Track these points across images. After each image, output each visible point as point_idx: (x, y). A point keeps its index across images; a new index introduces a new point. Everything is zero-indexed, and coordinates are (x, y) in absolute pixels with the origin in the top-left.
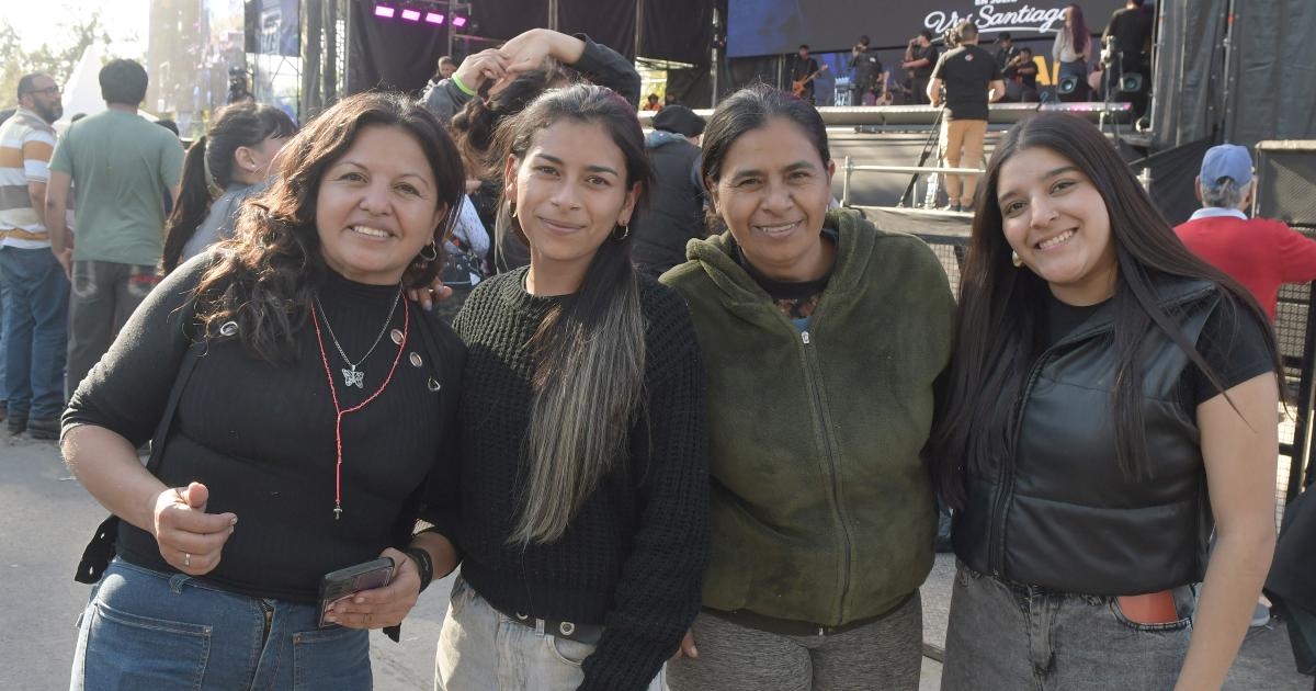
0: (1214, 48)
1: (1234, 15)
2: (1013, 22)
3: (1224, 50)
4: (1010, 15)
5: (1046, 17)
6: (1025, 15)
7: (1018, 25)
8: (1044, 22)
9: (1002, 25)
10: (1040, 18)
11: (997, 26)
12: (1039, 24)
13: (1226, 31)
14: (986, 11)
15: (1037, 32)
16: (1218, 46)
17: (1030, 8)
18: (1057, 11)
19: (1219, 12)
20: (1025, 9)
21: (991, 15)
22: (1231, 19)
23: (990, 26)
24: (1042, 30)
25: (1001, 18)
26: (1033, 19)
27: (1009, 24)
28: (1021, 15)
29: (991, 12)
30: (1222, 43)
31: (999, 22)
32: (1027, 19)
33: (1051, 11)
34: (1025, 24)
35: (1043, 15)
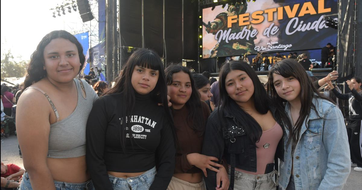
0: (351, 56)
1: (355, 49)
2: (277, 48)
3: (353, 56)
4: (276, 46)
5: (285, 47)
6: (280, 46)
7: (278, 49)
8: (285, 48)
9: (274, 49)
10: (284, 47)
11: (273, 49)
12: (284, 48)
13: (353, 52)
14: (270, 46)
15: (283, 50)
16: (352, 56)
17: (281, 45)
18: (288, 45)
19: (352, 49)
20: (280, 45)
21: (272, 47)
22: (354, 50)
23: (271, 49)
24: (285, 50)
25: (274, 47)
26: (282, 47)
27: (276, 49)
28: (279, 46)
29: (271, 46)
30: (352, 55)
31: (273, 48)
32: (280, 47)
33: (286, 45)
34: (280, 48)
35: (284, 46)
